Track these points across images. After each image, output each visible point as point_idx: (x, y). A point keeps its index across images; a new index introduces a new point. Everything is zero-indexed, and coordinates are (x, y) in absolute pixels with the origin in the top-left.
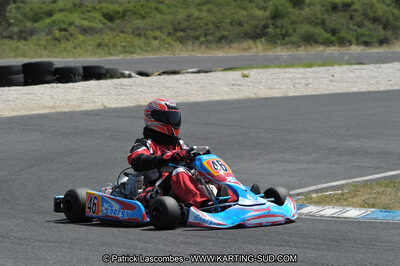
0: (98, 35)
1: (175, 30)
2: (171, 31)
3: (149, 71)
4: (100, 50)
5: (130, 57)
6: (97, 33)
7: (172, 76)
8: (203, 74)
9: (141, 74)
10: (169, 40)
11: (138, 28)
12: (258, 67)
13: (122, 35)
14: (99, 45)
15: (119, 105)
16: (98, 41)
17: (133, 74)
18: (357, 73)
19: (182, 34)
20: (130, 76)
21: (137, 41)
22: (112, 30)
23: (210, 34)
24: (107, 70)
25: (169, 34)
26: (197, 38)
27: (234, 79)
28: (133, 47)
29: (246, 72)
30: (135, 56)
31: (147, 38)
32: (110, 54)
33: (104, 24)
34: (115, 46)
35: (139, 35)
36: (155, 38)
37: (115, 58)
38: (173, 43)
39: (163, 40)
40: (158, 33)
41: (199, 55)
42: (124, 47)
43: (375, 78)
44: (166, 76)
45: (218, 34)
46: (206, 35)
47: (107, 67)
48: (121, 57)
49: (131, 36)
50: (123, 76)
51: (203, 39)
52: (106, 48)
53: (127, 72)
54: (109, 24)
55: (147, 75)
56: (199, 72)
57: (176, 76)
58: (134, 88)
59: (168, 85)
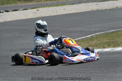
3: (8, 10)
5: (3, 6)
8: (25, 11)
9: (6, 11)
12: (41, 7)
17: (4, 12)
18: (72, 7)
20: (3, 12)
21: (5, 1)
27: (35, 11)
28: (4, 3)
29: (38, 9)
30: (5, 6)
41: (24, 4)
42: (1, 3)
43: (77, 8)
44: (14, 12)
53: (2, 11)
55: (8, 12)
56: (24, 10)
57: (17, 12)
58: (4, 16)
59: (14, 14)
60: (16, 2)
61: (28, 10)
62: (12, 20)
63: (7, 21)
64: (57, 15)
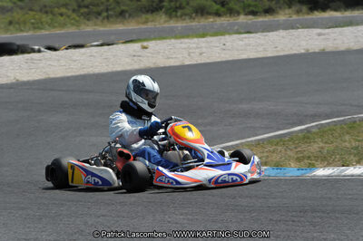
0: (9, 13)
1: (80, 7)
2: (76, 8)
3: (56, 46)
4: (11, 27)
5: (39, 33)
6: (8, 11)
7: (77, 50)
8: (106, 47)
9: (50, 48)
10: (74, 15)
11: (45, 6)
12: (155, 39)
13: (31, 13)
14: (10, 23)
15: (31, 78)
16: (10, 19)
17: (42, 49)
18: (246, 41)
19: (86, 10)
20: (39, 51)
21: (45, 18)
22: (22, 8)
23: (111, 10)
24: (18, 46)
25: (74, 11)
26: (99, 14)
27: (134, 51)
28: (42, 23)
29: (145, 44)
30: (44, 32)
31: (54, 15)
32: (22, 31)
33: (14, 3)
34: (25, 23)
35: (46, 12)
36: (61, 15)
37: (25, 34)
38: (77, 18)
39: (69, 17)
40: (63, 10)
41: (102, 29)
42: (33, 24)
44: (72, 50)
45: (118, 10)
46: (107, 10)
47: (18, 43)
48: (30, 33)
49: (40, 14)
50: (33, 51)
51: (105, 14)
52: (17, 26)
53: (37, 47)
54: (19, 3)
55: (55, 49)
56: (102, 45)
57: (82, 50)
58: (44, 62)
59: (75, 58)
60: (77, 21)
61: (115, 46)
62: (69, 74)
63: (52, 76)
64: (203, 62)
